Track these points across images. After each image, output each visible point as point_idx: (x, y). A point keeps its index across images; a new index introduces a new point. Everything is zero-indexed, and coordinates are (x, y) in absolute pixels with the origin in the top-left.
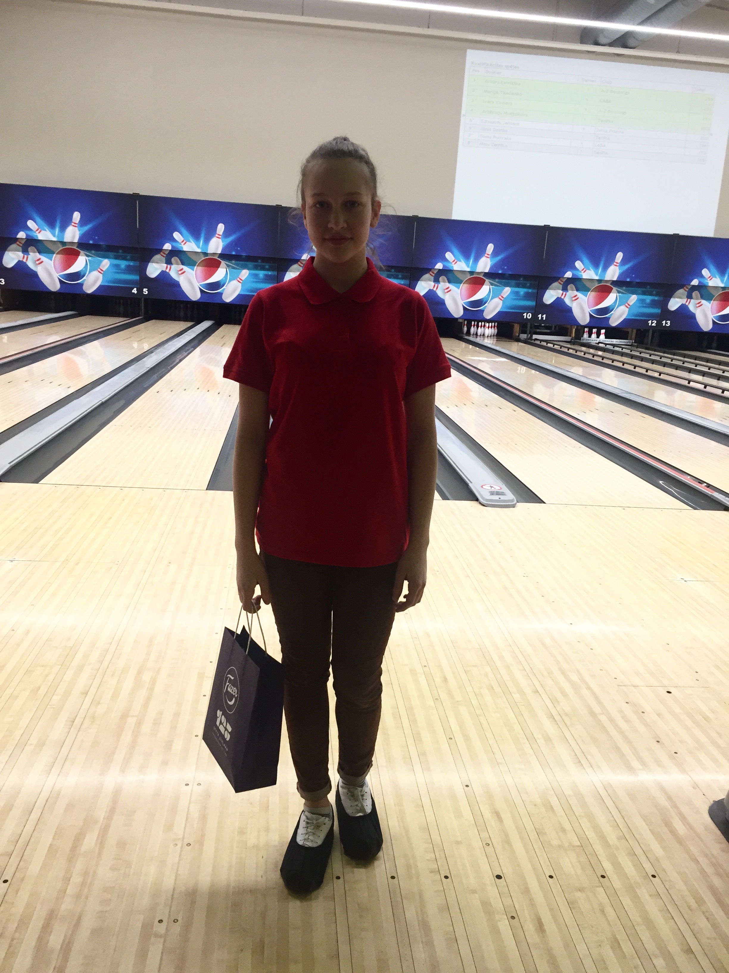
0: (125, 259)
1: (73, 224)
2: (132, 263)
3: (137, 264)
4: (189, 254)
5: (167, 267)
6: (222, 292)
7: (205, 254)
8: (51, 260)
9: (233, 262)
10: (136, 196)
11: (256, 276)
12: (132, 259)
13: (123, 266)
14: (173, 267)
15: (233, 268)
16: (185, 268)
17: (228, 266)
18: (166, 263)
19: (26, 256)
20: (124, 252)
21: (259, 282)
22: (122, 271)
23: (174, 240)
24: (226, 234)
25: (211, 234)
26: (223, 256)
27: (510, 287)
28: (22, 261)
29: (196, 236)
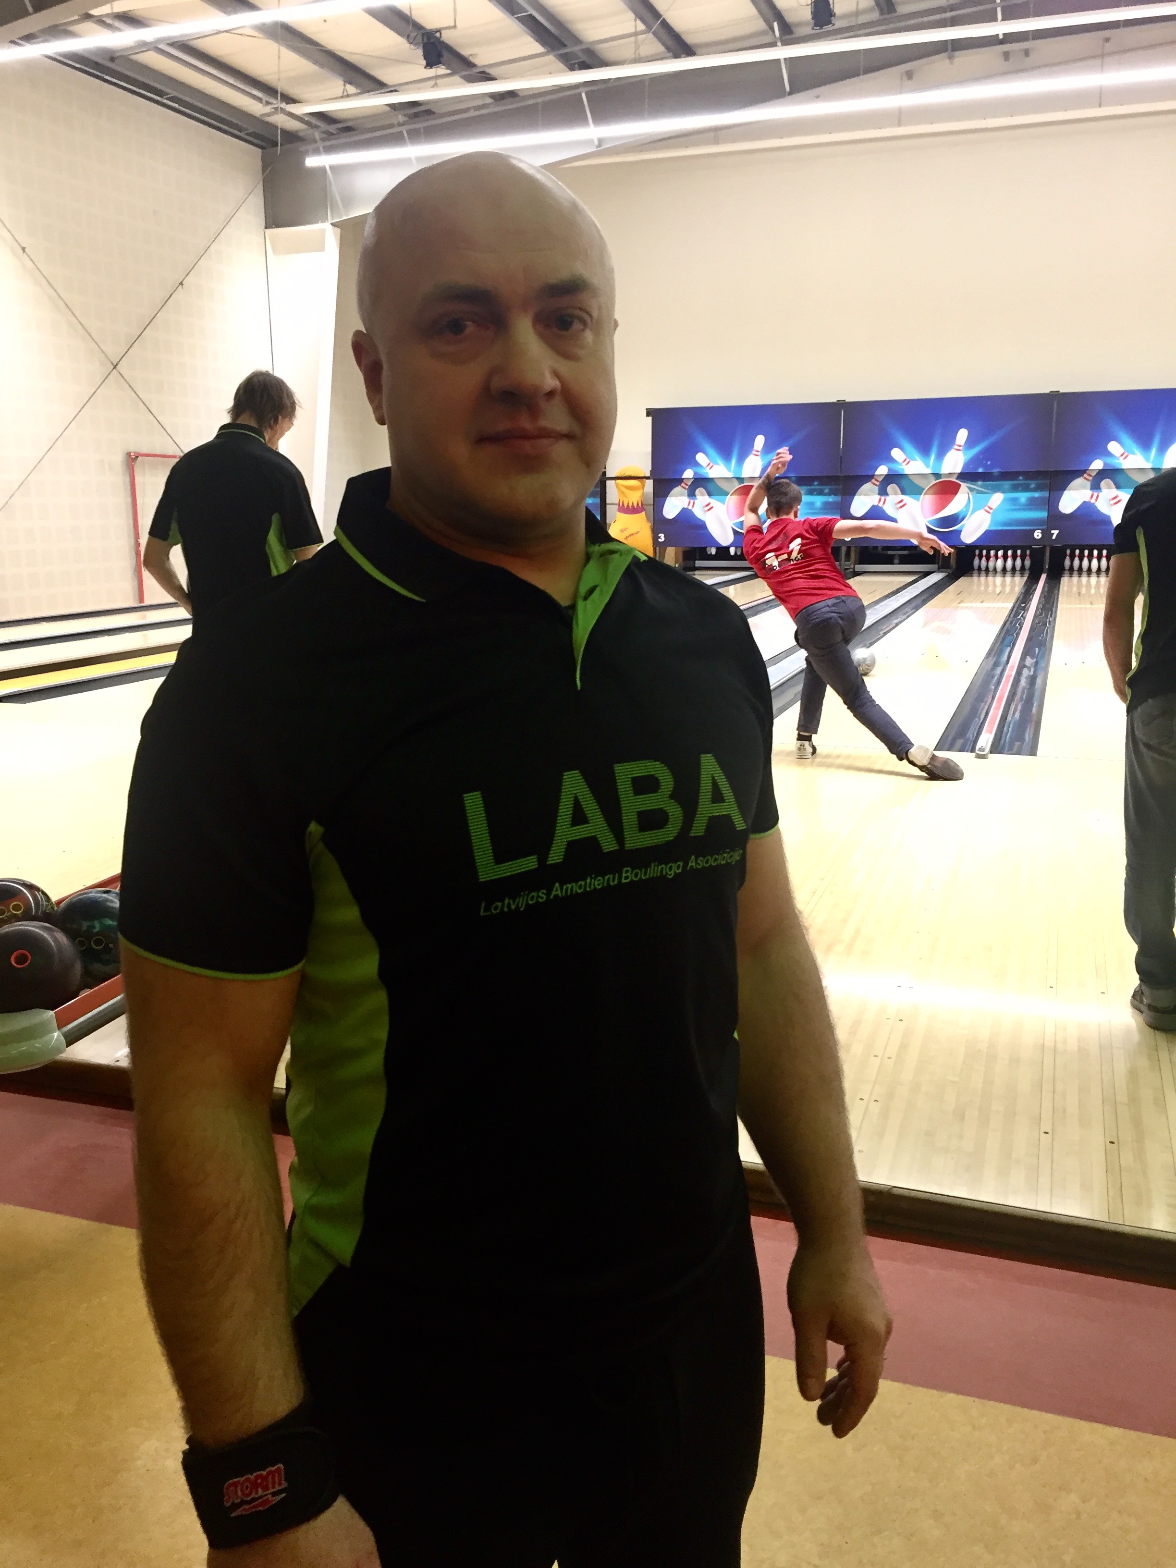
0: (821, 493)
2: (831, 499)
3: (838, 499)
4: (911, 478)
5: (880, 500)
6: (959, 529)
7: (937, 475)
8: (724, 504)
9: (980, 483)
11: (1015, 500)
14: (888, 498)
15: (979, 492)
16: (907, 499)
17: (971, 489)
18: (878, 495)
19: (692, 502)
21: (1019, 509)
23: (892, 460)
24: (970, 443)
26: (965, 476)
28: (687, 508)
29: (924, 449)
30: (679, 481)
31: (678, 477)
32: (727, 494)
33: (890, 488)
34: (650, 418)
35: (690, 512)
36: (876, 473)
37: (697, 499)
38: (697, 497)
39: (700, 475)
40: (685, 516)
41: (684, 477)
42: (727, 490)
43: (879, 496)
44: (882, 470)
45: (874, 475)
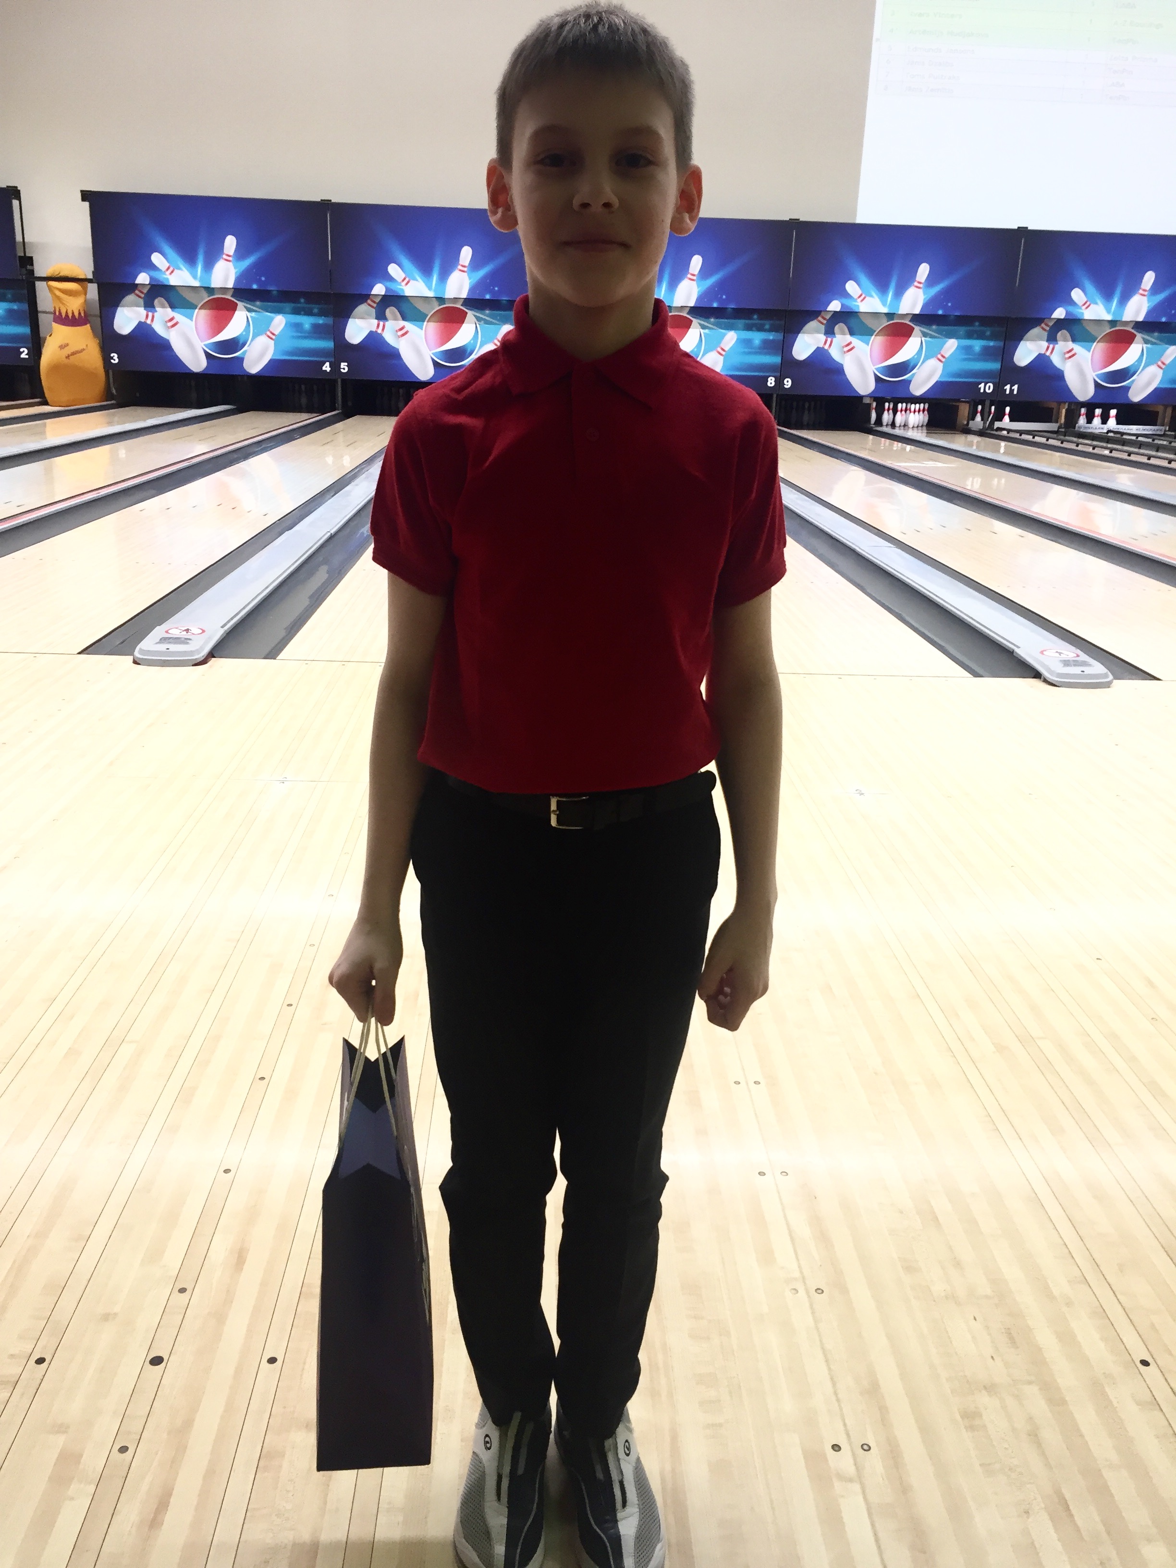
0: (309, 313)
1: (224, 256)
2: (321, 321)
10: (326, 205)
12: (320, 314)
13: (307, 326)
20: (307, 302)
22: (307, 335)
25: (449, 265)
27: (956, 339)
30: (133, 287)
31: (130, 281)
32: (194, 307)
33: (390, 311)
34: (87, 204)
35: (149, 327)
36: (372, 293)
37: (156, 311)
38: (157, 309)
39: (159, 281)
40: (143, 331)
41: (137, 282)
42: (194, 302)
43: (376, 321)
44: (379, 289)
45: (370, 295)
